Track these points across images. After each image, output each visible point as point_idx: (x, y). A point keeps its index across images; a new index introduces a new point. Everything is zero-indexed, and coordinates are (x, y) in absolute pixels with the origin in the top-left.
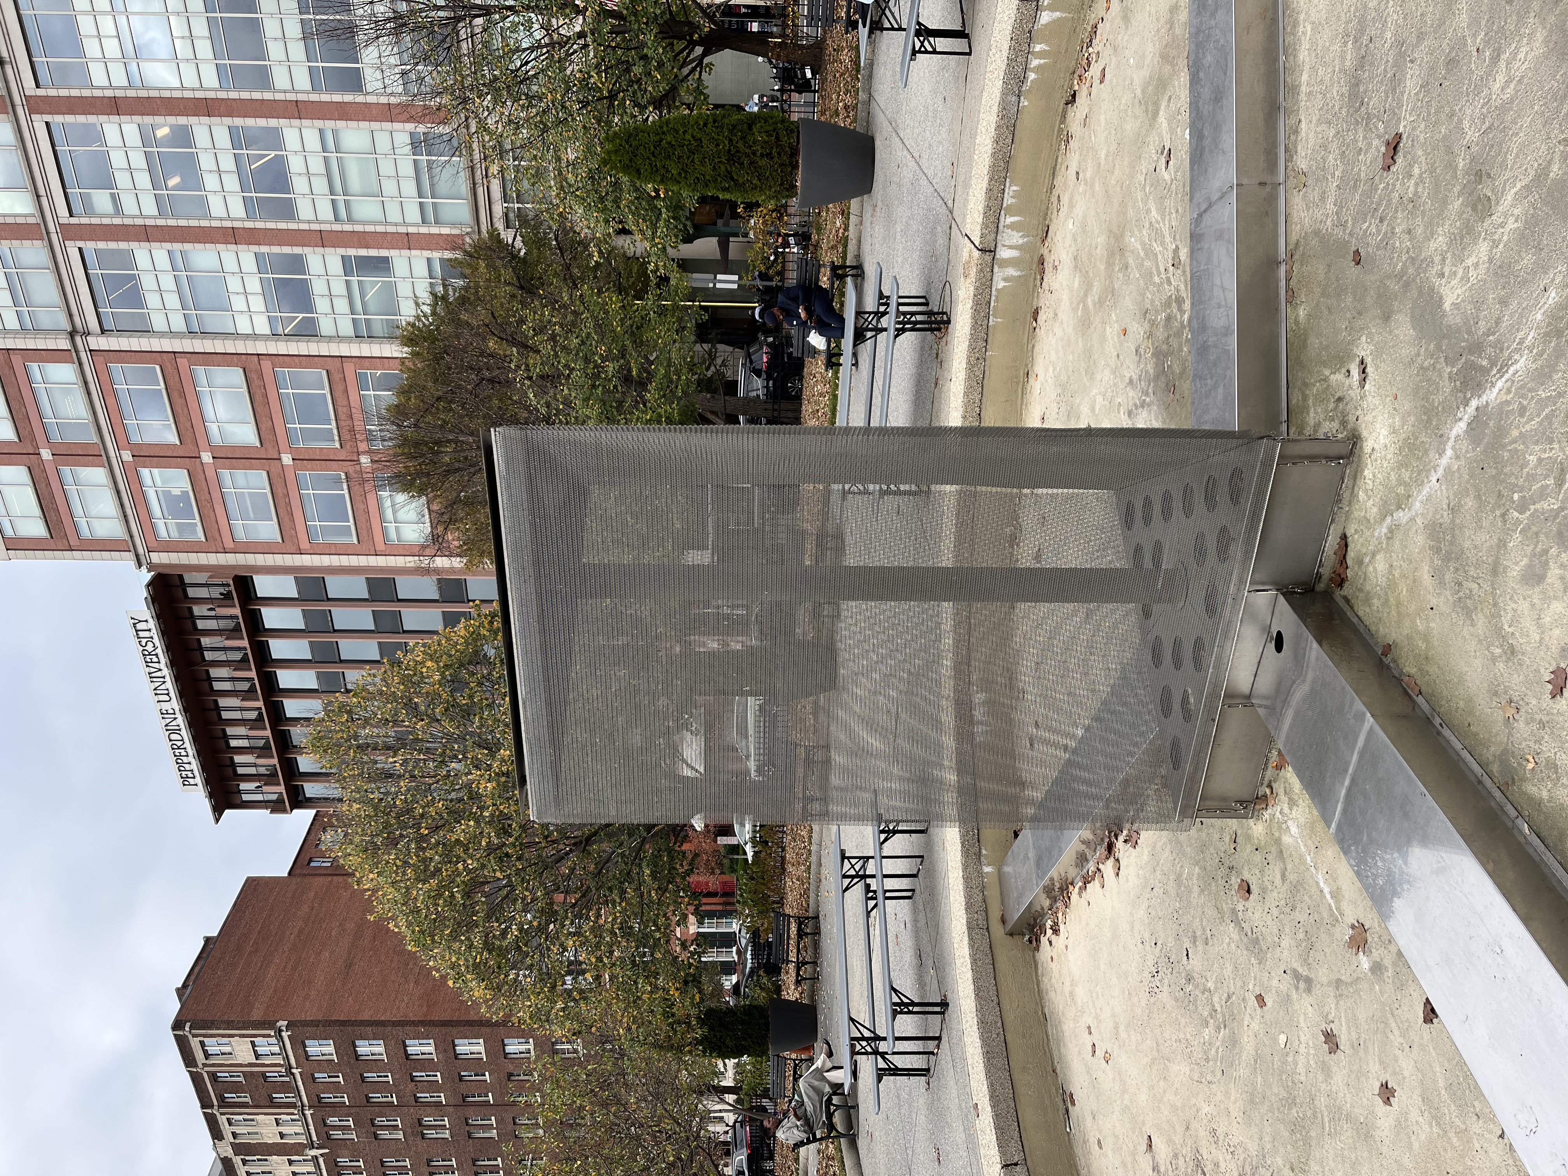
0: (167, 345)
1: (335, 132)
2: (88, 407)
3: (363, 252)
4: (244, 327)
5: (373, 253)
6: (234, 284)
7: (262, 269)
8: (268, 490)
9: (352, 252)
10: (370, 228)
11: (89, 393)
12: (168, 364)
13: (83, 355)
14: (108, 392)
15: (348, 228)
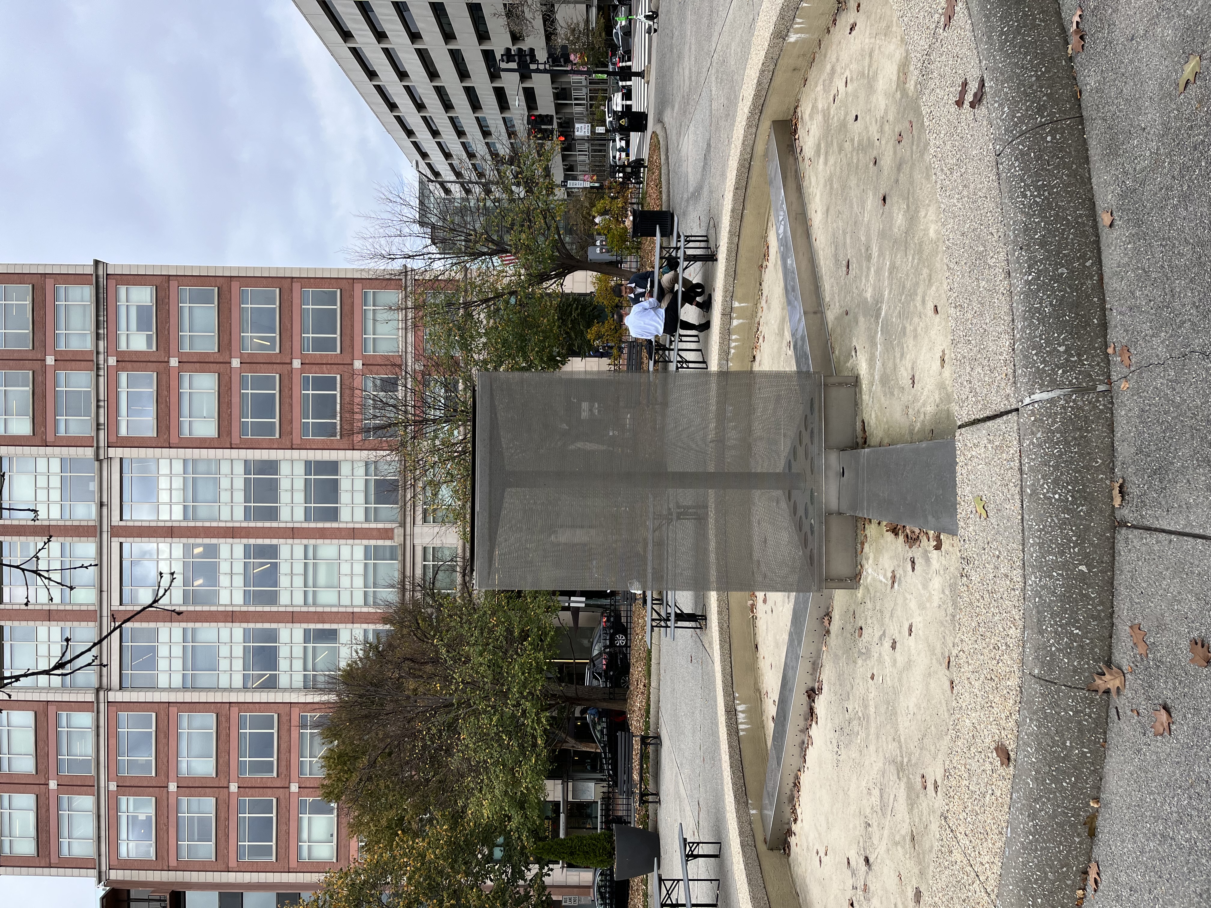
0: (165, 697)
1: (315, 547)
2: (95, 746)
3: (320, 626)
4: (224, 682)
5: (327, 626)
6: (224, 651)
7: (247, 640)
8: (213, 816)
9: (312, 626)
10: (328, 609)
11: (98, 735)
12: (162, 712)
13: (102, 706)
14: (113, 734)
15: (312, 609)
